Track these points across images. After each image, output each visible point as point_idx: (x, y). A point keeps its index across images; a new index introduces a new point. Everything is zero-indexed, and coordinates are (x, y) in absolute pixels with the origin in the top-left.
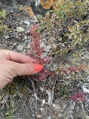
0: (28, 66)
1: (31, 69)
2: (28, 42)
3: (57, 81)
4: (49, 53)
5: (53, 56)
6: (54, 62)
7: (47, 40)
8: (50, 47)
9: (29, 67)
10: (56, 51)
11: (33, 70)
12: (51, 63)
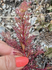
0: (6, 60)
1: (10, 65)
2: (7, 12)
3: (46, 64)
4: (34, 26)
5: (40, 30)
6: (42, 38)
7: (32, 9)
8: (36, 19)
9: (7, 62)
10: (45, 24)
11: (14, 66)
12: (38, 40)
